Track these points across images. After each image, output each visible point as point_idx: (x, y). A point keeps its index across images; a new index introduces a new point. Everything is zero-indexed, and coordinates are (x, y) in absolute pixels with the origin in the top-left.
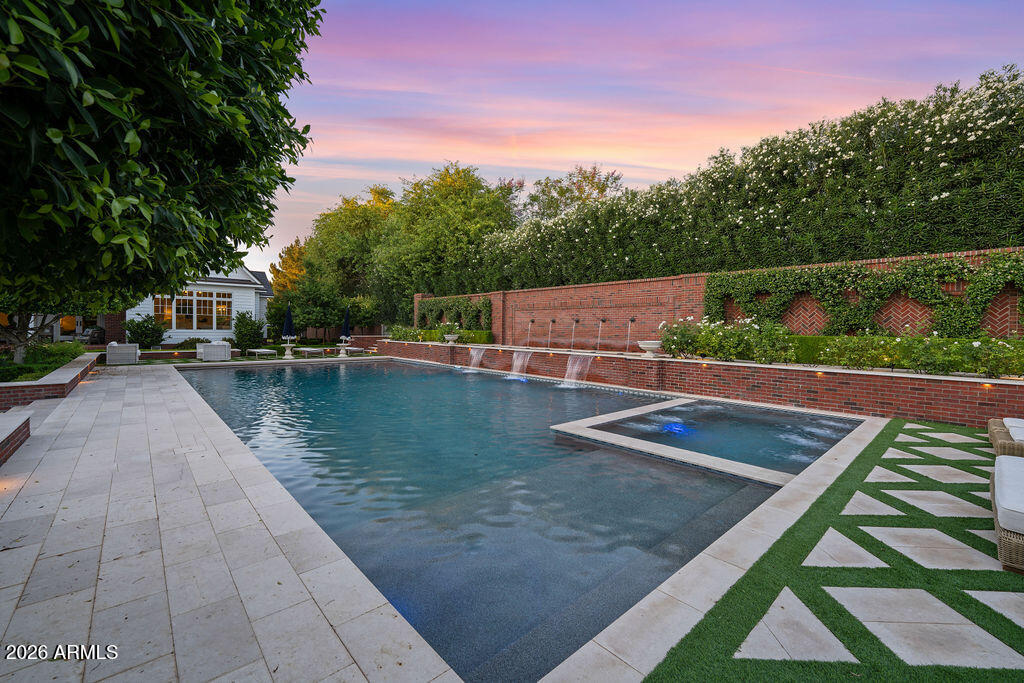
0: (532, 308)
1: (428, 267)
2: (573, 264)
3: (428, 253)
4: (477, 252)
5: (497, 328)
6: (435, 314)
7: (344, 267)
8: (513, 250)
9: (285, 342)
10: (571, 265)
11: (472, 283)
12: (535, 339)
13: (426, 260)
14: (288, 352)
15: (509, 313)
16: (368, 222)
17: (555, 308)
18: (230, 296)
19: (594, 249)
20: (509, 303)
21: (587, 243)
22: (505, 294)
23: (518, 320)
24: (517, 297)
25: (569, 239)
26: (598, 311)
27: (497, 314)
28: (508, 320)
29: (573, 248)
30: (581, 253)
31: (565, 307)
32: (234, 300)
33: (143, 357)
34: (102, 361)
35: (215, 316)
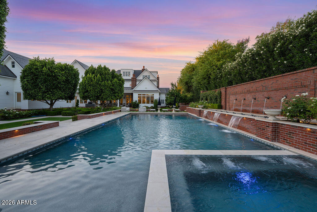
0: (236, 93)
1: (206, 81)
2: (257, 70)
3: (205, 76)
4: (220, 73)
5: (223, 103)
6: (205, 98)
7: (187, 84)
8: (232, 69)
10: (256, 72)
11: (219, 85)
12: (237, 108)
13: (205, 79)
14: (159, 110)
15: (228, 97)
16: (194, 69)
17: (245, 93)
19: (267, 61)
20: (228, 92)
21: (263, 59)
22: (226, 88)
23: (231, 99)
24: (231, 89)
25: (254, 59)
26: (265, 93)
27: (223, 97)
28: (227, 99)
29: (256, 62)
30: (261, 64)
31: (249, 92)
32: (154, 96)
33: (130, 110)
34: (120, 111)
35: (150, 100)
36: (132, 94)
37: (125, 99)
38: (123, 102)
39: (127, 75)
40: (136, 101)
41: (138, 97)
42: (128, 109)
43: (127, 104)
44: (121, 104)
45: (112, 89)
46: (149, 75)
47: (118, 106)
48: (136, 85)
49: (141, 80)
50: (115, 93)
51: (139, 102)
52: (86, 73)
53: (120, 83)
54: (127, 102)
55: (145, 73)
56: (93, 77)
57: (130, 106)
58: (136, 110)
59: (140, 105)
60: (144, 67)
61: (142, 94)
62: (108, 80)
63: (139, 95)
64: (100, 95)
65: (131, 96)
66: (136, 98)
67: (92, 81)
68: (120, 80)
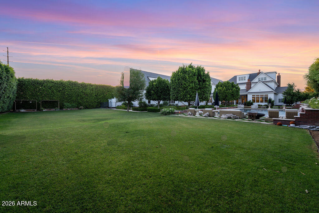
9: (269, 105)
14: (269, 107)
18: (268, 95)
33: (244, 107)
34: (237, 107)
35: (264, 99)
36: (247, 95)
37: (240, 99)
38: (239, 102)
39: (242, 80)
40: (250, 101)
41: (253, 97)
42: (243, 106)
43: (242, 103)
44: (237, 103)
45: (232, 95)
46: (265, 77)
47: (235, 104)
48: (251, 88)
49: (257, 82)
50: (234, 96)
51: (253, 102)
52: (217, 86)
53: (237, 90)
54: (243, 101)
55: (260, 76)
56: (221, 89)
57: (245, 105)
58: (250, 107)
59: (254, 103)
60: (260, 70)
61: (256, 95)
62: (229, 89)
63: (253, 96)
64: (225, 98)
65: (246, 97)
66: (250, 98)
67: (221, 91)
68: (237, 88)
